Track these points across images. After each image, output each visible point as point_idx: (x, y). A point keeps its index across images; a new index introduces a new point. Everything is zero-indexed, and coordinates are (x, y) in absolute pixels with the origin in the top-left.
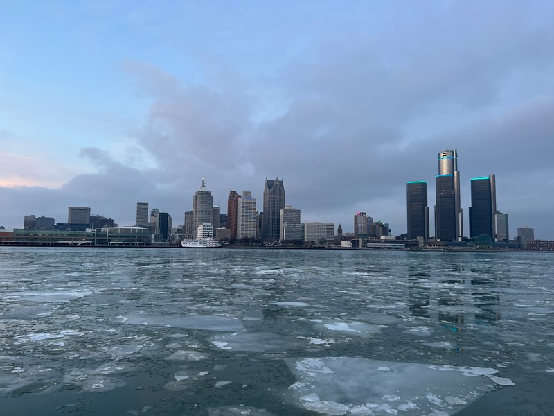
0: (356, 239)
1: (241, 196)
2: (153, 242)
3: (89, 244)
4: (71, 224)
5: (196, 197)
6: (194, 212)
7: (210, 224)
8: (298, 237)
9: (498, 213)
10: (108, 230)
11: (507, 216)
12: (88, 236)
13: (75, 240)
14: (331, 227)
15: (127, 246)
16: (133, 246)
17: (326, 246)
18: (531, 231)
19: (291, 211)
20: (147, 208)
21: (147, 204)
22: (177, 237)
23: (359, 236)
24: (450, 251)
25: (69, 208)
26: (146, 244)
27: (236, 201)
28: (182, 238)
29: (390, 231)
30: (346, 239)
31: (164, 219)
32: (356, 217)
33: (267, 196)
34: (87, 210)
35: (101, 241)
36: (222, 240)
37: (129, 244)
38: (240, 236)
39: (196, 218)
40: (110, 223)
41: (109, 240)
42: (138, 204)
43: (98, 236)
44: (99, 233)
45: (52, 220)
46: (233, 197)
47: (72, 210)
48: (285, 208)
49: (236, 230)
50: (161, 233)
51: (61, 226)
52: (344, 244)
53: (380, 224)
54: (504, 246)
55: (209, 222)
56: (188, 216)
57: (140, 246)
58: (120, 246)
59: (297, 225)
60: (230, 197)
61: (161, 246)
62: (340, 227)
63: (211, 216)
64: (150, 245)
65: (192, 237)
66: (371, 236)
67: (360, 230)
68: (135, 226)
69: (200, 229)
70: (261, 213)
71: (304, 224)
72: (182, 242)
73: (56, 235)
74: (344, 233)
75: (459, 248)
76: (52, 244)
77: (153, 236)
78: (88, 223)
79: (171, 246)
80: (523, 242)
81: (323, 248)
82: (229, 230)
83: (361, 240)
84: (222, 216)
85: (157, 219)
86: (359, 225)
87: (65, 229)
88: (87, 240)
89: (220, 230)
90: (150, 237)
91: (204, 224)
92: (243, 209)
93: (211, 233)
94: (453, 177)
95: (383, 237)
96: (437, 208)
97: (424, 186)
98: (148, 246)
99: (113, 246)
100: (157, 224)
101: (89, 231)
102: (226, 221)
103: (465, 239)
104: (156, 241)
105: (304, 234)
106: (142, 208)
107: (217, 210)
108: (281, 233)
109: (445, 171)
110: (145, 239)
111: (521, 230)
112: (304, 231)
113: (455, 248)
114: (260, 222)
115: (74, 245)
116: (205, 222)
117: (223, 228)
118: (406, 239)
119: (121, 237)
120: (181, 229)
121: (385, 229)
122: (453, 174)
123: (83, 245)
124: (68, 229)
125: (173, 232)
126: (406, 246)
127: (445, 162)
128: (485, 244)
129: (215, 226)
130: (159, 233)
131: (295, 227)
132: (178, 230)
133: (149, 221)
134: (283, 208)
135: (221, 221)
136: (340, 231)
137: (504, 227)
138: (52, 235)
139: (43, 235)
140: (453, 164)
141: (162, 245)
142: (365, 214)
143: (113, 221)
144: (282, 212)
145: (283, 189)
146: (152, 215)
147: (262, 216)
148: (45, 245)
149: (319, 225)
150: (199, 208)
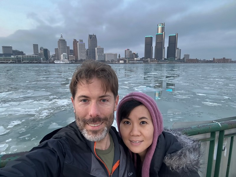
0: (125, 60)
1: (78, 42)
2: (42, 61)
4: (4, 54)
5: (59, 42)
6: (59, 49)
7: (66, 54)
8: (103, 59)
9: (178, 49)
10: (21, 56)
11: (181, 50)
13: (7, 61)
14: (116, 55)
15: (31, 63)
16: (33, 63)
17: (114, 63)
18: (188, 55)
19: (100, 48)
20: (38, 46)
22: (52, 59)
23: (126, 58)
24: (159, 64)
27: (76, 44)
29: (138, 56)
30: (122, 60)
31: (46, 51)
32: (125, 51)
33: (90, 42)
34: (11, 47)
35: (19, 61)
36: (71, 60)
37: (32, 62)
38: (79, 59)
39: (60, 51)
40: (22, 53)
41: (23, 61)
42: (33, 45)
43: (17, 59)
44: (18, 58)
46: (75, 42)
47: (4, 47)
49: (77, 56)
50: (45, 57)
52: (121, 62)
53: (134, 54)
54: (179, 61)
55: (66, 53)
56: (56, 50)
57: (36, 63)
58: (28, 63)
60: (73, 42)
62: (119, 55)
63: (66, 50)
64: (41, 62)
65: (59, 59)
66: (131, 58)
67: (127, 56)
68: (33, 55)
69: (62, 56)
71: (105, 54)
72: (55, 61)
74: (121, 58)
75: (163, 62)
77: (42, 59)
78: (12, 53)
79: (50, 63)
80: (185, 60)
82: (74, 56)
83: (127, 60)
84: (71, 50)
85: (43, 52)
86: (127, 54)
87: (2, 56)
88: (12, 61)
90: (40, 59)
92: (80, 47)
93: (67, 57)
94: (163, 34)
95: (135, 59)
96: (156, 47)
97: (152, 38)
98: (40, 63)
99: (24, 63)
100: (43, 54)
101: (12, 57)
102: (73, 52)
103: (165, 59)
104: (43, 61)
105: (105, 58)
106: (35, 46)
107: (68, 48)
108: (96, 57)
109: (160, 32)
110: (38, 60)
111: (185, 55)
113: (161, 62)
114: (87, 53)
115: (7, 63)
116: (64, 53)
117: (72, 55)
118: (144, 59)
119: (27, 59)
120: (54, 56)
121: (136, 56)
122: (163, 33)
123: (11, 63)
124: (3, 56)
125: (50, 57)
126: (144, 62)
127: (160, 27)
128: (172, 61)
129: (68, 54)
130: (44, 57)
131: (102, 55)
132: (53, 56)
133: (39, 52)
134: (96, 47)
135: (71, 52)
136: (119, 56)
137: (179, 54)
140: (163, 29)
141: (46, 62)
142: (129, 49)
144: (96, 49)
145: (96, 39)
146: (41, 50)
147: (88, 50)
149: (111, 54)
150: (61, 47)
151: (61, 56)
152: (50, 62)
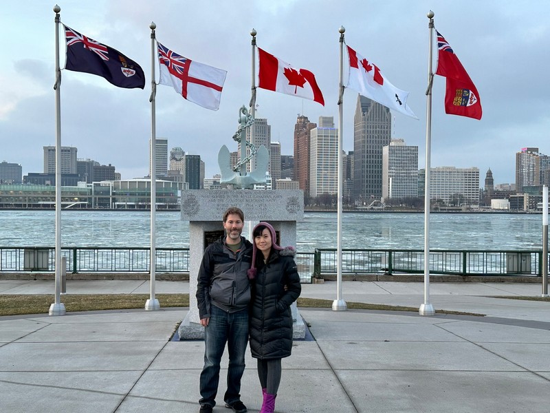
0: (518, 195)
1: (315, 126)
3: (83, 205)
4: (49, 174)
8: (413, 193)
10: (110, 183)
12: (82, 193)
13: (63, 199)
14: (472, 175)
17: (464, 208)
19: (401, 149)
20: (166, 148)
21: (166, 141)
23: (523, 190)
25: (43, 147)
26: (170, 206)
27: (308, 133)
30: (499, 195)
31: (194, 165)
32: (519, 156)
33: (361, 123)
34: (72, 151)
38: (315, 192)
40: (109, 172)
41: (114, 200)
43: (96, 192)
44: (98, 189)
45: (17, 168)
46: (303, 127)
47: (50, 151)
48: (392, 144)
49: (308, 182)
50: (190, 187)
51: (35, 178)
52: (496, 204)
57: (161, 209)
58: (131, 208)
59: (413, 173)
60: (297, 126)
62: (489, 174)
64: (175, 206)
67: (525, 178)
70: (350, 153)
71: (423, 171)
73: (35, 192)
74: (497, 185)
76: (30, 205)
77: (179, 193)
81: (459, 212)
82: (297, 182)
83: (526, 196)
84: (284, 159)
85: (181, 166)
86: (525, 170)
88: (80, 200)
89: (284, 182)
90: (174, 194)
92: (320, 147)
98: (172, 208)
99: (120, 208)
100: (183, 173)
101: (82, 185)
102: (292, 166)
105: (423, 187)
106: (160, 145)
107: (275, 149)
108: (385, 186)
110: (168, 198)
112: (423, 182)
114: (349, 168)
115: (62, 207)
117: (288, 179)
119: (130, 195)
123: (75, 208)
125: (207, 186)
129: (274, 176)
130: (187, 187)
131: (408, 175)
132: (215, 182)
133: (169, 169)
134: (387, 143)
135: (283, 168)
136: (489, 180)
138: (29, 192)
139: (16, 192)
142: (536, 150)
143: (113, 169)
144: (386, 150)
146: (173, 158)
147: (352, 157)
148: (19, 207)
149: (450, 172)
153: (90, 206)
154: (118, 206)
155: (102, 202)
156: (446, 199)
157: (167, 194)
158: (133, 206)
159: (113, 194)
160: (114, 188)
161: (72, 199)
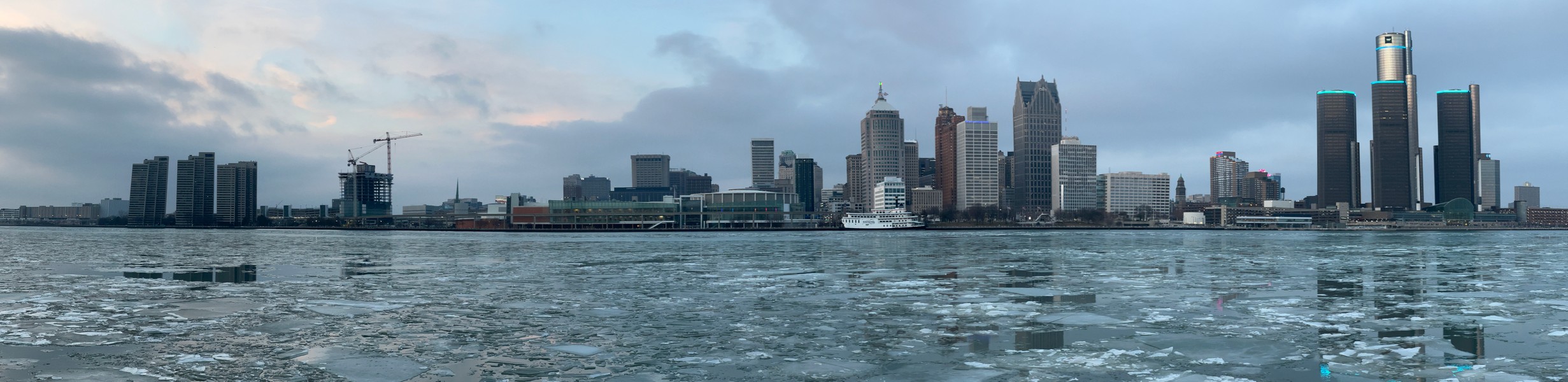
0: (1214, 207)
1: (962, 119)
2: (787, 219)
3: (669, 225)
4: (638, 189)
5: (867, 123)
6: (865, 156)
7: (899, 180)
8: (1093, 205)
9: (1484, 157)
10: (700, 197)
11: (1497, 163)
12: (668, 210)
13: (646, 218)
14: (1161, 182)
15: (738, 228)
16: (749, 228)
17: (1152, 223)
18: (1536, 191)
19: (1075, 148)
20: (772, 150)
21: (772, 143)
22: (834, 207)
23: (1219, 201)
24: (1400, 229)
25: (632, 157)
26: (774, 225)
27: (953, 129)
28: (843, 211)
29: (1283, 190)
30: (1193, 207)
31: (807, 170)
32: (1213, 161)
33: (1022, 116)
34: (664, 160)
35: (691, 220)
36: (925, 213)
37: (740, 225)
38: (964, 202)
39: (869, 168)
40: (704, 183)
41: (706, 218)
42: (753, 142)
43: (685, 209)
44: (688, 204)
45: (605, 182)
46: (947, 121)
47: (638, 161)
48: (1063, 142)
49: (954, 192)
50: (801, 200)
51: (622, 194)
52: (1190, 218)
53: (1262, 176)
54: (1493, 220)
55: (897, 175)
56: (854, 162)
57: (763, 228)
58: (726, 228)
59: (1091, 179)
60: (939, 120)
61: (802, 228)
62: (1181, 182)
63: (901, 162)
64: (781, 225)
65: (863, 208)
66: (1244, 200)
67: (1221, 187)
68: (750, 188)
69: (879, 190)
70: (1010, 154)
71: (1104, 177)
72: (844, 220)
73: (616, 210)
74: (1189, 196)
75: (1417, 224)
76: (610, 226)
77: (786, 208)
78: (666, 185)
79: (823, 227)
80: (1523, 213)
81: (1145, 227)
82: (940, 193)
83: (1223, 209)
84: (923, 162)
85: (791, 173)
86: (1221, 178)
87: (628, 199)
88: (666, 218)
89: (922, 193)
90: (780, 209)
91: (887, 179)
92: (969, 146)
93: (902, 199)
94: (1405, 86)
95: (1268, 204)
96: (1375, 145)
97: (1350, 100)
98: (778, 227)
99: (712, 228)
100: (793, 182)
101: (668, 200)
102: (933, 172)
103: (1427, 208)
104: (792, 217)
105: (1104, 197)
106: (762, 150)
107: (912, 149)
108: (1054, 195)
109: (1389, 74)
110: (771, 214)
111: (1520, 190)
112: (1104, 191)
113: (1409, 224)
114: (1008, 174)
115: (646, 228)
116: (889, 175)
117: (928, 188)
118: (1314, 206)
119: (725, 210)
120: (840, 190)
121: (1273, 187)
122: (1405, 79)
123: (660, 228)
124: (634, 198)
125: (824, 199)
126: (1314, 222)
127: (1389, 54)
128: (1461, 216)
129: (909, 184)
130: (797, 200)
131: (1084, 182)
132: (835, 193)
133: (776, 177)
134: (1057, 141)
135: (921, 174)
136: (1181, 190)
137: (1493, 185)
138: (608, 210)
139: (595, 210)
140: (1405, 61)
141: (804, 224)
142: (1233, 154)
143: (710, 179)
144: (1055, 150)
145: (1057, 100)
146: (783, 164)
147: (1012, 159)
148: (599, 228)
149: (1135, 179)
150: (876, 147)
151: (876, 190)
152: (821, 224)
153: (676, 225)
154: (711, 225)
155: (689, 221)
156: (1131, 212)
157: (770, 209)
158: (728, 225)
159: (705, 210)
160: (706, 202)
161: (656, 218)
